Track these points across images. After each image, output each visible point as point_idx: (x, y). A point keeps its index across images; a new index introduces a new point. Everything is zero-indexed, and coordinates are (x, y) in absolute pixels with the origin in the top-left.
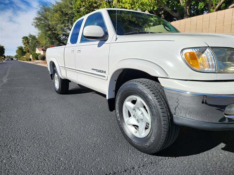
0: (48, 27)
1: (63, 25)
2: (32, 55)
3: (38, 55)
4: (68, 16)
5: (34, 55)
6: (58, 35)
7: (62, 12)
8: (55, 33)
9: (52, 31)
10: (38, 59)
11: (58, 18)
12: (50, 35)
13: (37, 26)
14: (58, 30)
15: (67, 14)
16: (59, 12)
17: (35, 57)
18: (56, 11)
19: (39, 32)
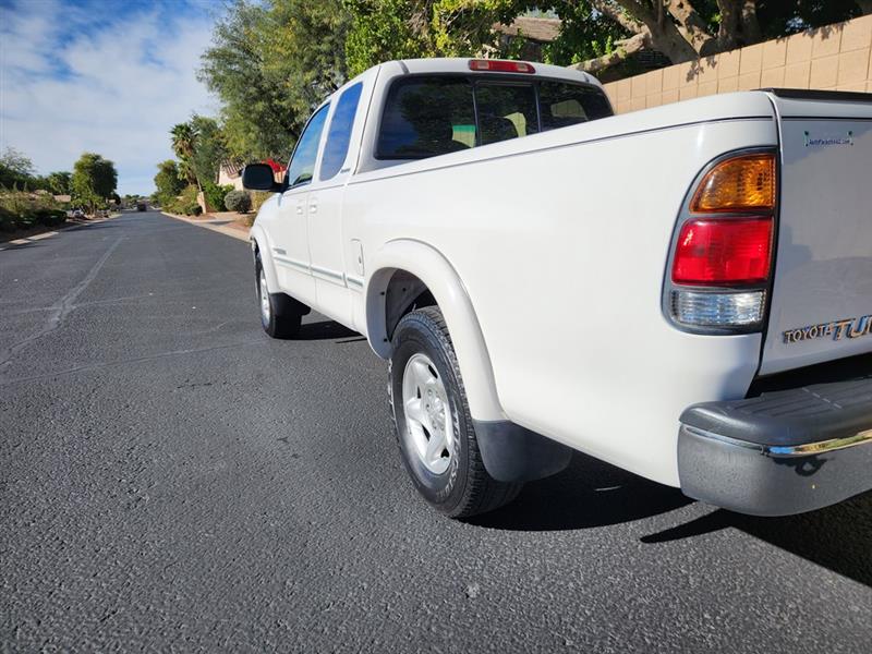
0: (254, 85)
1: (309, 76)
2: (205, 194)
3: (225, 193)
4: (331, 38)
5: (210, 192)
6: (293, 114)
7: (307, 22)
8: (283, 109)
9: (270, 99)
10: (223, 209)
11: (290, 48)
12: (262, 115)
13: (217, 82)
14: (292, 98)
15: (325, 30)
16: (294, 23)
17: (216, 202)
18: (285, 21)
19: (223, 105)
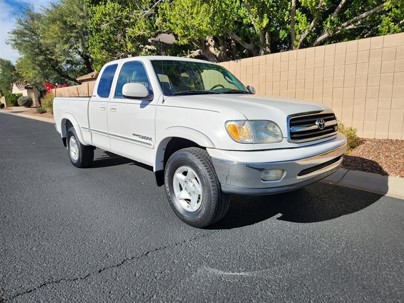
0: (38, 48)
1: (66, 46)
2: (6, 97)
3: (17, 98)
4: (77, 31)
5: (8, 96)
6: (57, 62)
7: (65, 23)
8: (52, 60)
9: (46, 54)
10: (16, 105)
11: (57, 33)
12: (42, 62)
13: (18, 45)
14: (57, 55)
15: (74, 27)
16: (58, 23)
17: (12, 102)
18: (54, 21)
19: (21, 56)
